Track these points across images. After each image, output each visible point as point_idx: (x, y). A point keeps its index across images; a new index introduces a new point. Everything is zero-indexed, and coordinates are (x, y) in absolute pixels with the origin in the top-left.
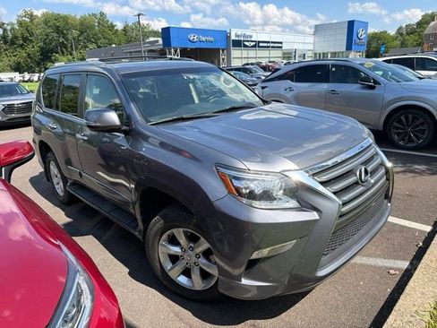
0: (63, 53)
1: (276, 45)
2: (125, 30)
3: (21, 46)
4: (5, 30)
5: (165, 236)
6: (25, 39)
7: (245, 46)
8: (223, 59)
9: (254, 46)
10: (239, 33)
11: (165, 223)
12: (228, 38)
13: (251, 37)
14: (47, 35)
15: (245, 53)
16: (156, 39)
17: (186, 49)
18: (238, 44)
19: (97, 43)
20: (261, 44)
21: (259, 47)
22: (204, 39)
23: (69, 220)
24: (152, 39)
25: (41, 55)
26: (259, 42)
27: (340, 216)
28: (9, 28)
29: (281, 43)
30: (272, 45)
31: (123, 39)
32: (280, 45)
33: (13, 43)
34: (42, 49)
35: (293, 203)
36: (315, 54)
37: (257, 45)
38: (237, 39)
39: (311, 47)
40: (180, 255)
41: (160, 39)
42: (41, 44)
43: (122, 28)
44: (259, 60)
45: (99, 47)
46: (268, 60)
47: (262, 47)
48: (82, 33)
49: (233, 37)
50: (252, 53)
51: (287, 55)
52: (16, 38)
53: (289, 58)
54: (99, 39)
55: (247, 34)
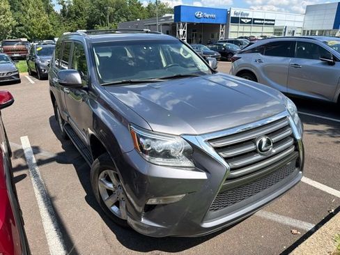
0: (102, 24)
1: (269, 22)
2: (149, 7)
3: (74, 18)
4: (64, 6)
5: (102, 174)
6: (77, 14)
7: (242, 22)
8: (222, 33)
9: (250, 23)
10: (238, 11)
11: (100, 164)
12: (228, 15)
13: (248, 15)
14: (92, 11)
15: (241, 28)
16: (170, 15)
17: (193, 24)
18: (236, 20)
19: (127, 18)
20: (256, 21)
21: (254, 23)
22: (207, 16)
23: (63, 150)
24: (167, 15)
25: (87, 25)
26: (255, 19)
27: (227, 179)
28: (67, 5)
29: (274, 21)
30: (265, 22)
31: (147, 14)
32: (273, 22)
33: (69, 16)
34: (88, 21)
35: (189, 163)
36: (304, 31)
37: (253, 22)
38: (235, 16)
39: (301, 25)
40: (113, 190)
41: (173, 15)
42: (88, 17)
43: (147, 6)
44: (252, 35)
45: (128, 20)
46: (260, 34)
47: (257, 23)
48: (117, 10)
49: (232, 15)
50: (247, 28)
51: (278, 31)
52: (71, 12)
53: (280, 34)
54: (129, 14)
55: (245, 12)
